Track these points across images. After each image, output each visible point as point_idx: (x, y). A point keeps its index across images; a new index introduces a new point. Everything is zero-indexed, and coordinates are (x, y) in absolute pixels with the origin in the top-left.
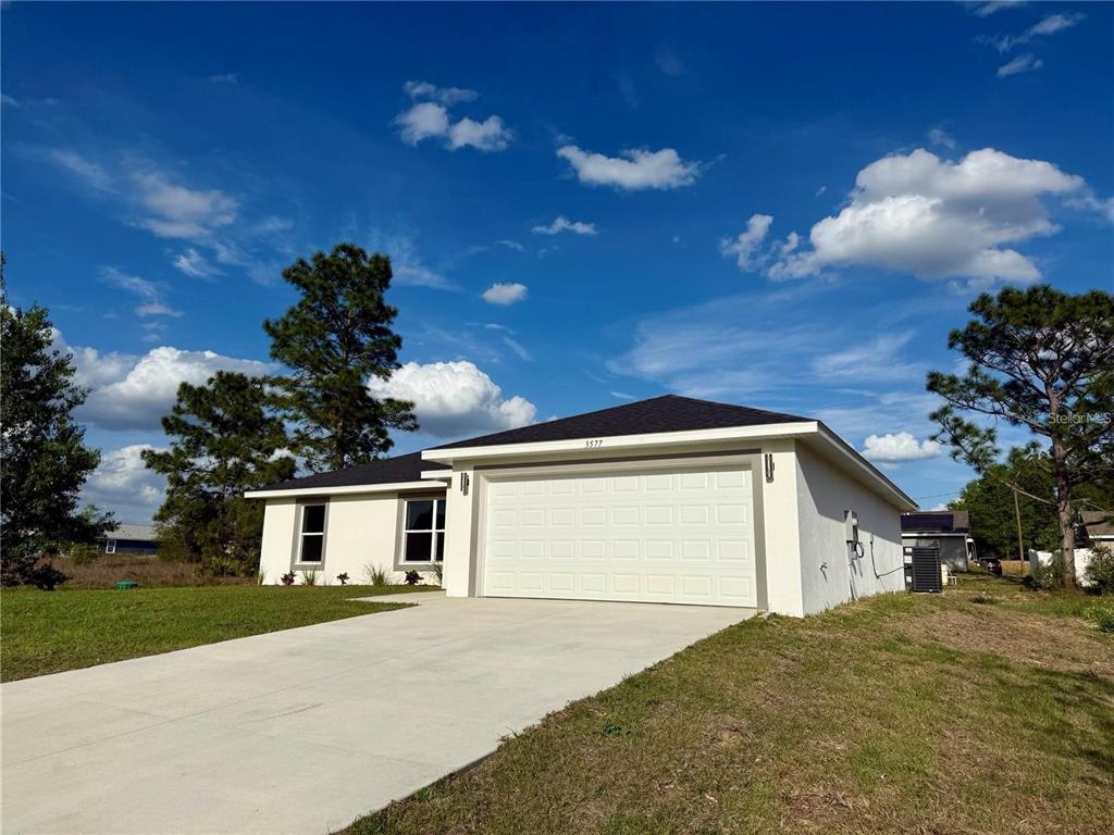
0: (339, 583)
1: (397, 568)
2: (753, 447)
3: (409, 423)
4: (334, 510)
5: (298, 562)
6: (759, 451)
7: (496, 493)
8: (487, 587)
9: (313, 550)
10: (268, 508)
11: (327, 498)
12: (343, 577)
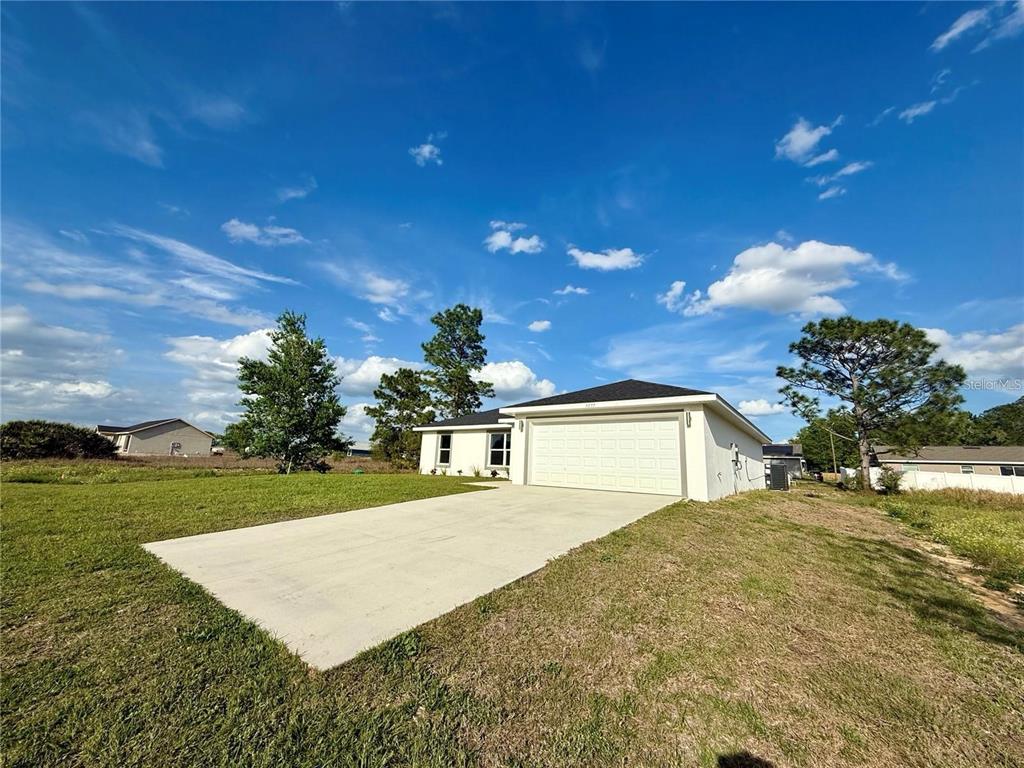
0: (458, 474)
1: (486, 468)
2: (679, 408)
3: (491, 394)
4: (455, 438)
5: (438, 463)
6: (682, 410)
7: (538, 431)
8: (533, 480)
9: (445, 457)
10: (424, 436)
11: (452, 432)
12: (460, 472)
